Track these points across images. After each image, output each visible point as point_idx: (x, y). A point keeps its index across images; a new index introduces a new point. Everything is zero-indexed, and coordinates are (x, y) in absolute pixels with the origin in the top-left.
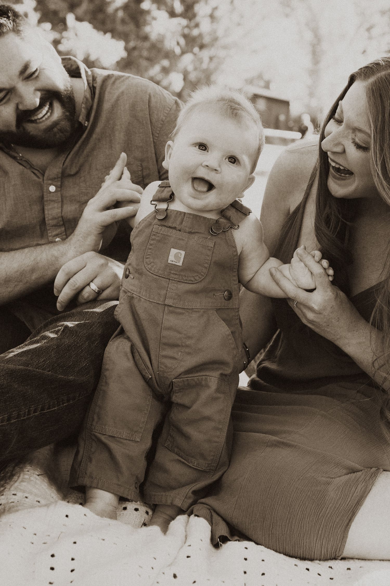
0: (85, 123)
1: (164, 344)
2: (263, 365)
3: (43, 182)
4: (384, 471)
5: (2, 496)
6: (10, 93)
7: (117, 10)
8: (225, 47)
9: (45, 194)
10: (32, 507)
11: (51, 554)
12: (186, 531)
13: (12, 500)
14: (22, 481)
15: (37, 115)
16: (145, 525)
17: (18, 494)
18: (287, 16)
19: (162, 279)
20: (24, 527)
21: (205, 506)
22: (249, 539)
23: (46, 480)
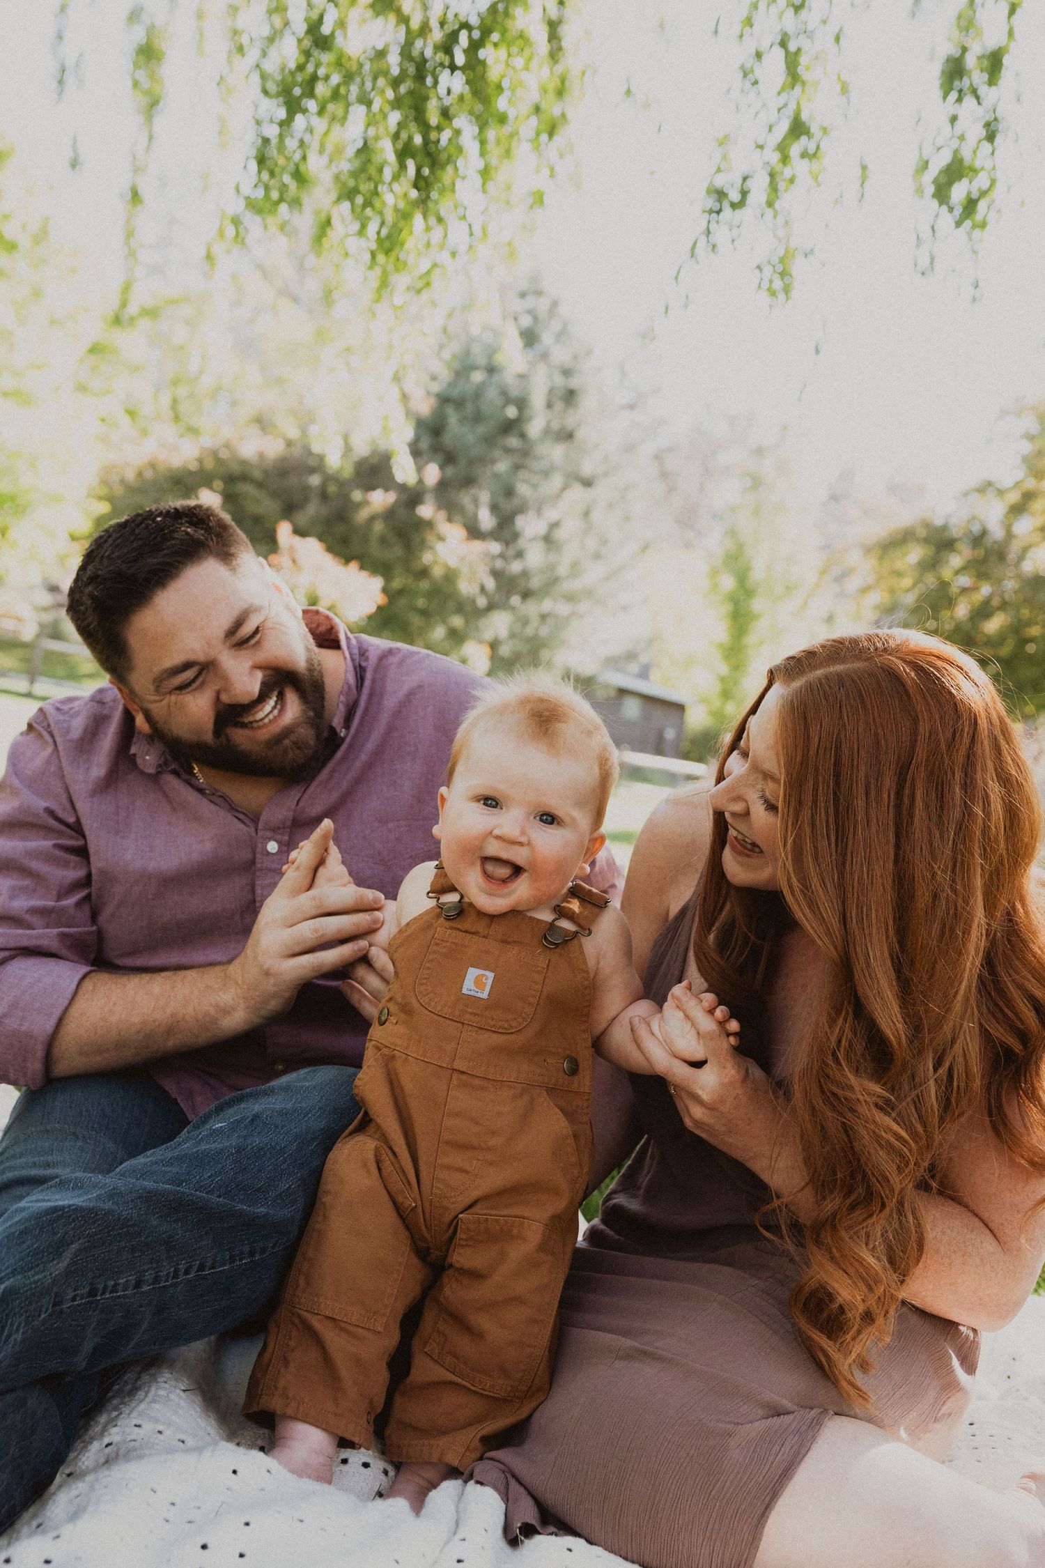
0: (341, 731)
1: (448, 1143)
2: (614, 1201)
3: (257, 834)
4: (836, 1414)
5: (114, 1429)
6: (205, 672)
7: (372, 518)
8: (570, 598)
9: (257, 856)
10: (170, 1451)
11: (202, 1543)
12: (457, 1512)
13: (133, 1437)
14: (154, 1401)
15: (253, 715)
16: (380, 1495)
17: (143, 1426)
18: (688, 545)
19: (450, 1022)
20: (152, 1490)
21: (496, 1463)
22: (575, 1533)
23: (198, 1399)
